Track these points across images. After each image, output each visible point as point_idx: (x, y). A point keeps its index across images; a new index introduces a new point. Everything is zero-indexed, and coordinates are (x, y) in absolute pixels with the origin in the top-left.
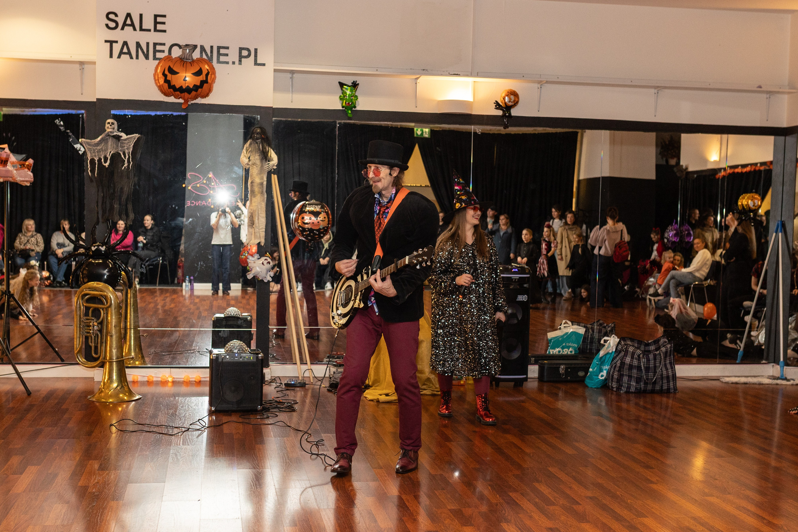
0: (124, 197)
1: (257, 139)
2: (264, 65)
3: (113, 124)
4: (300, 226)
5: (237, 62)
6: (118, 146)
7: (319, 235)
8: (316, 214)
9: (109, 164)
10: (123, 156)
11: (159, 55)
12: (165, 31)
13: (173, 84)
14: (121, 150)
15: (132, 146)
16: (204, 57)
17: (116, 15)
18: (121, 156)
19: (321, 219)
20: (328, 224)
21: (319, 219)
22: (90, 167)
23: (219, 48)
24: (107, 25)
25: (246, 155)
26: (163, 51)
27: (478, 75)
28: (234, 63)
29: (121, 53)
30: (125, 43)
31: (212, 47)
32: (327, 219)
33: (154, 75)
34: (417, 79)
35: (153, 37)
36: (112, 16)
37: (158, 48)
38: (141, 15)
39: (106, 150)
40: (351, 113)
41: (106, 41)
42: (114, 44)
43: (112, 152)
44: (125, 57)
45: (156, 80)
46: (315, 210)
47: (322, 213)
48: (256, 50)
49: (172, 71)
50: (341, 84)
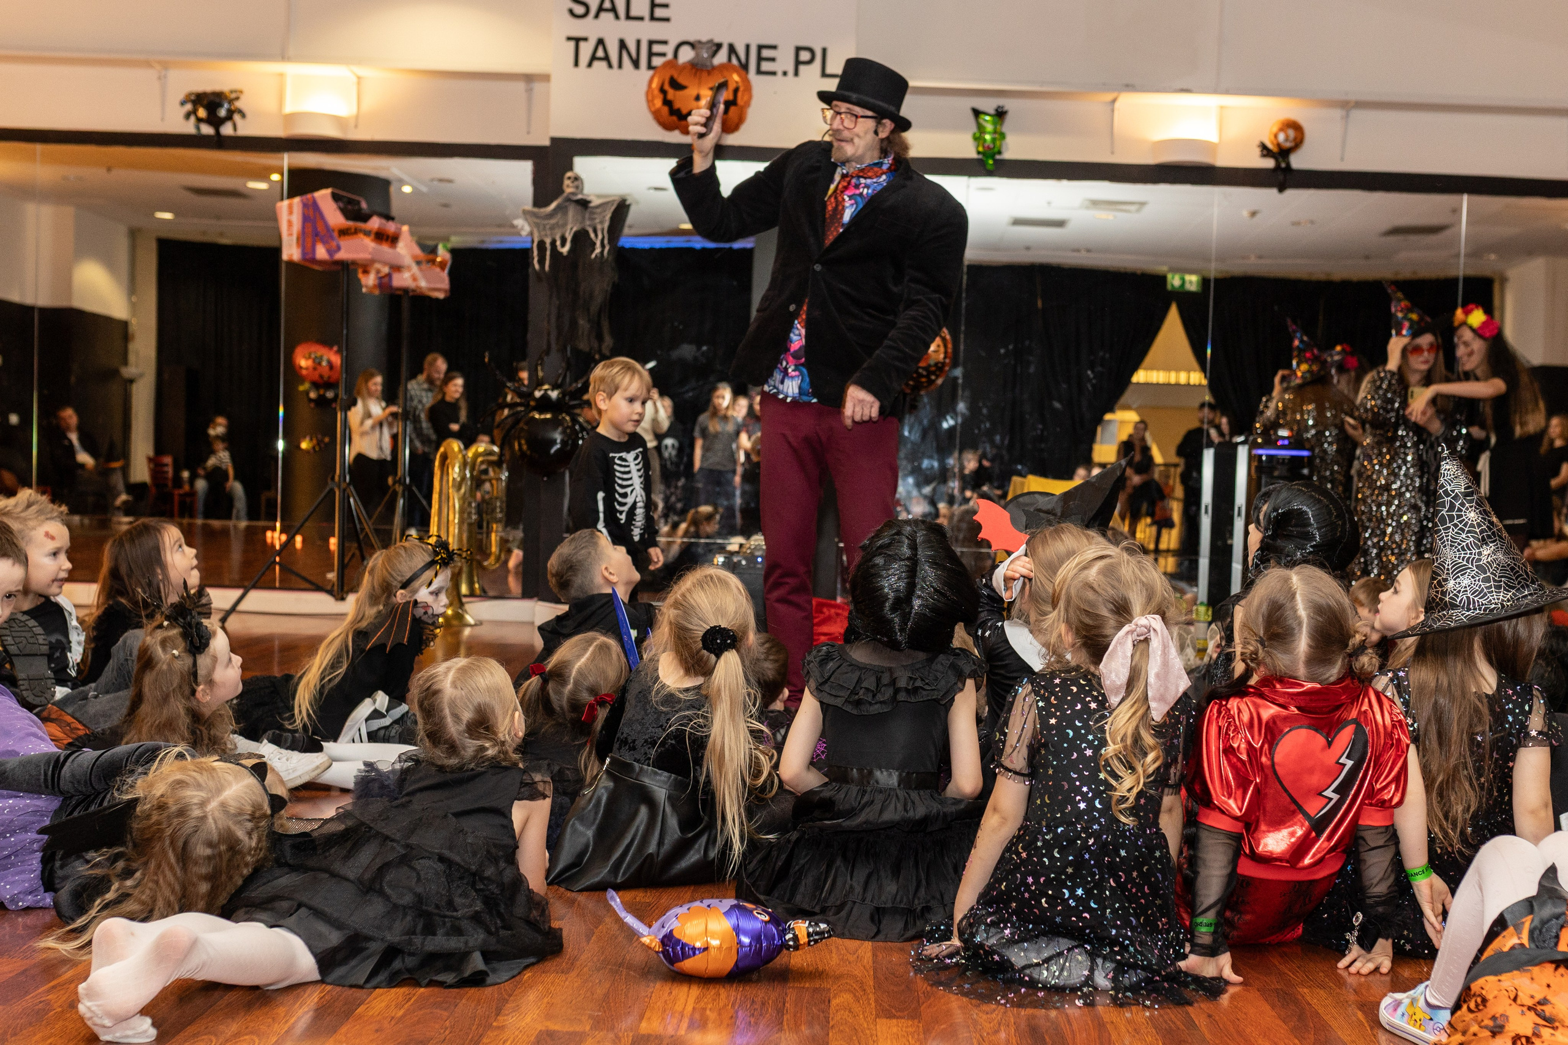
0: (594, 308)
3: (577, 179)
5: (791, 71)
6: (584, 218)
7: (928, 376)
9: (570, 249)
10: (592, 236)
11: (657, 61)
12: (668, 19)
13: (677, 105)
14: (589, 226)
15: (608, 217)
16: (734, 61)
18: (589, 235)
20: (947, 358)
22: (539, 255)
23: (760, 48)
24: (571, 11)
26: (663, 55)
27: (1227, 92)
28: (785, 73)
29: (594, 58)
30: (601, 42)
31: (748, 47)
32: (942, 349)
33: (647, 93)
34: (1114, 101)
35: (647, 31)
37: (656, 48)
39: (565, 225)
40: (993, 163)
41: (569, 39)
42: (582, 44)
43: (575, 229)
44: (600, 66)
45: (650, 101)
48: (824, 51)
49: (676, 85)
50: (977, 113)
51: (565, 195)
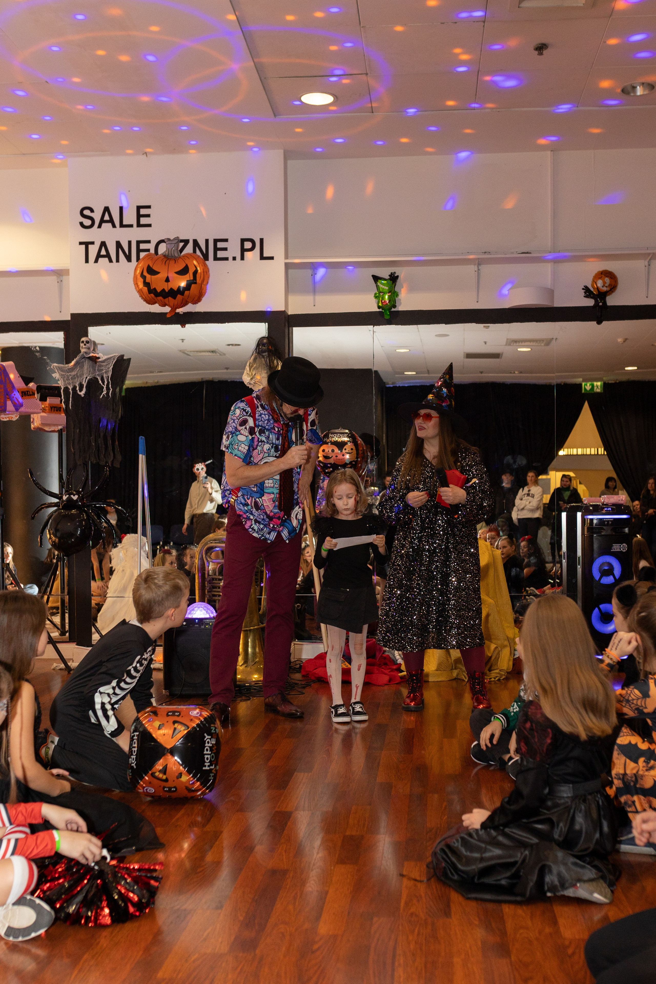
1: (265, 352)
2: (272, 258)
3: (88, 342)
4: (320, 461)
5: (238, 257)
6: (95, 370)
8: (341, 445)
9: (86, 392)
10: (100, 382)
11: (143, 255)
12: (149, 225)
13: (153, 287)
14: (98, 375)
15: (111, 369)
16: (197, 252)
17: (92, 210)
18: (99, 382)
19: (347, 451)
20: (357, 458)
21: (344, 451)
22: (65, 397)
23: (216, 241)
24: (82, 224)
25: (249, 372)
26: (148, 250)
29: (99, 256)
30: (103, 244)
31: (207, 241)
32: (355, 451)
33: (135, 278)
35: (136, 234)
36: (87, 212)
37: (143, 246)
38: (121, 209)
39: (82, 376)
40: (390, 314)
41: (81, 243)
42: (90, 246)
43: (88, 378)
44: (103, 261)
45: (136, 283)
46: (340, 440)
47: (349, 443)
48: (262, 240)
49: (151, 271)
50: (376, 278)
51: (81, 354)
